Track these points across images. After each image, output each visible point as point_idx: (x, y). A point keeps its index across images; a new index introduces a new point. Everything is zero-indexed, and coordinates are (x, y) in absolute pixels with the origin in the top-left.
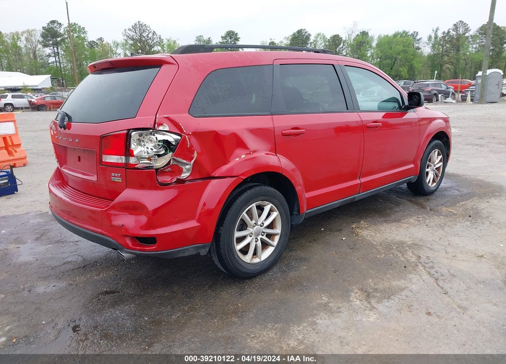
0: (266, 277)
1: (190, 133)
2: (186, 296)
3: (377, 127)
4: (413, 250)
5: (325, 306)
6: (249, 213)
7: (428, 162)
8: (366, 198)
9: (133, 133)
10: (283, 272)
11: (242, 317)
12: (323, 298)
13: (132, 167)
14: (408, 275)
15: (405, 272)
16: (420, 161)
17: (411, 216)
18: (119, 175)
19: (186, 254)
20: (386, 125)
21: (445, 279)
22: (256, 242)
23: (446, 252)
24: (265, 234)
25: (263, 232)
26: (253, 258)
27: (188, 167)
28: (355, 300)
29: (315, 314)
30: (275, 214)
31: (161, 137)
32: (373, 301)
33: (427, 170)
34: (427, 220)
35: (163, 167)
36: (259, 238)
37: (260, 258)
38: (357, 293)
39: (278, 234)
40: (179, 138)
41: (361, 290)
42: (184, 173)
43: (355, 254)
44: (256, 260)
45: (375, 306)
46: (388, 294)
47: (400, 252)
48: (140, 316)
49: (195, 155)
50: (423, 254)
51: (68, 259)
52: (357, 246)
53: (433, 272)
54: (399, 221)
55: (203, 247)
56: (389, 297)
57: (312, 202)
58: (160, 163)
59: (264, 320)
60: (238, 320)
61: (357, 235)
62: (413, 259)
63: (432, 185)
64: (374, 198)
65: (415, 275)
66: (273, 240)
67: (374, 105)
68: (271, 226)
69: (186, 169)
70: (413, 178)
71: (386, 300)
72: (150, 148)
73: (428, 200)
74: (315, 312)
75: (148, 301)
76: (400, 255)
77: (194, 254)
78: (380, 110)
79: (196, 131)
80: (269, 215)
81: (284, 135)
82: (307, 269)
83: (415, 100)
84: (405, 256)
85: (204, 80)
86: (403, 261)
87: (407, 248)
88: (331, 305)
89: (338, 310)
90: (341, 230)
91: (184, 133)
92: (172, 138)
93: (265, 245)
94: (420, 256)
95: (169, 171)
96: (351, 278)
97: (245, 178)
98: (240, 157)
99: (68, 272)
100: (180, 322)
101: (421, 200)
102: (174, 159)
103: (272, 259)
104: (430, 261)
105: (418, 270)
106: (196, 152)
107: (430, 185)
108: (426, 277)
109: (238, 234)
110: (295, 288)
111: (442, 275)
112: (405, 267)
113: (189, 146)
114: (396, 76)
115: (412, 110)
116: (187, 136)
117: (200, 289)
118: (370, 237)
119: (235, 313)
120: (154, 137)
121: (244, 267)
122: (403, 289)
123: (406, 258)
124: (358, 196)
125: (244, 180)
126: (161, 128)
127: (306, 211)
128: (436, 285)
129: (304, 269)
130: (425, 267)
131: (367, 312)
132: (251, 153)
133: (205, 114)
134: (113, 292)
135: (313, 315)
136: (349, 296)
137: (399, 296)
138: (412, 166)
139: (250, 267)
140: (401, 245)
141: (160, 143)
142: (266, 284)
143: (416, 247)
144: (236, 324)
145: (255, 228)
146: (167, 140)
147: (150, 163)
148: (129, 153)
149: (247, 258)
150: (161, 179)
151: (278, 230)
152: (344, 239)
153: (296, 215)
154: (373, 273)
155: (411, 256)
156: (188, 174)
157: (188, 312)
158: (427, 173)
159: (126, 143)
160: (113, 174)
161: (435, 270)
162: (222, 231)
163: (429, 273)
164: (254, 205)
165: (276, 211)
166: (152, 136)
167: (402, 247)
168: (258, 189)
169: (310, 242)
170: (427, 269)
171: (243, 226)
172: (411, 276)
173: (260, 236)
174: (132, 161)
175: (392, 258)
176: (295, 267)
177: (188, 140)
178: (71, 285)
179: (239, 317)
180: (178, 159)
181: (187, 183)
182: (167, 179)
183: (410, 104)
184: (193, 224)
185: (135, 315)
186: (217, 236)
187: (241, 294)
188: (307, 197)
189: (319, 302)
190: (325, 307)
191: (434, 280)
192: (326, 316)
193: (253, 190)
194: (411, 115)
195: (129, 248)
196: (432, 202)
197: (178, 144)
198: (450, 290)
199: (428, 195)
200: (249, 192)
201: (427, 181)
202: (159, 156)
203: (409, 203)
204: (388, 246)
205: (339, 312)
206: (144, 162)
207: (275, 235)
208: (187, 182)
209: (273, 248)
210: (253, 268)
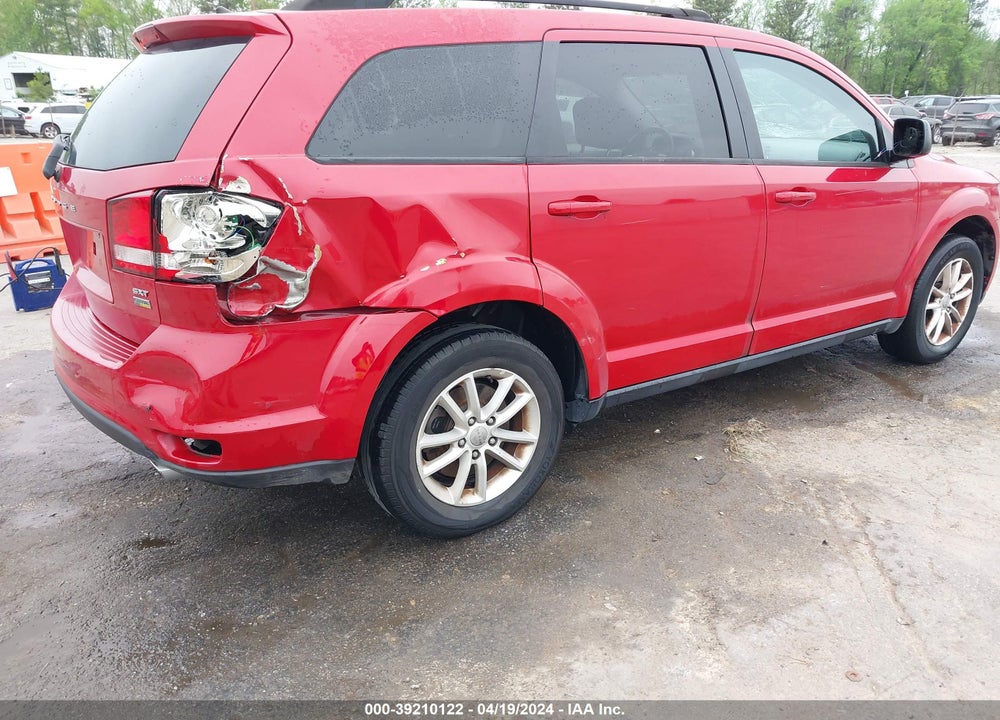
0: (494, 539)
1: (305, 202)
2: (306, 568)
3: (805, 201)
4: (854, 499)
5: (606, 626)
6: (458, 394)
7: (933, 288)
8: (781, 362)
9: (167, 198)
10: (535, 530)
11: (408, 634)
12: (608, 605)
13: (170, 277)
14: (825, 565)
15: (820, 555)
16: (913, 284)
17: (873, 412)
18: (145, 292)
19: (296, 481)
20: (825, 199)
21: (916, 585)
22: (474, 458)
23: (937, 514)
24: (499, 442)
25: (495, 438)
26: (464, 494)
27: (299, 281)
28: (680, 618)
29: (576, 646)
30: (526, 398)
31: (231, 208)
32: (723, 626)
33: (929, 306)
34: (909, 427)
35: (241, 278)
36: (482, 451)
37: (483, 495)
38: (692, 599)
39: (532, 443)
40: (276, 211)
41: (704, 593)
42: (292, 296)
43: (713, 498)
44: (472, 500)
45: (723, 641)
46: (764, 610)
47: (824, 502)
48: (193, 608)
49: (317, 254)
50: (877, 512)
51: (103, 456)
52: (725, 479)
53: (890, 561)
54: (841, 423)
55: (337, 468)
56: (764, 620)
57: (621, 373)
58: (231, 270)
59: (454, 647)
60: (397, 642)
61: (732, 451)
62: (850, 525)
63: (938, 341)
64: (798, 363)
65: (846, 566)
66: (519, 456)
67: (810, 149)
68: (516, 424)
69: (295, 285)
70: (891, 324)
71: (754, 626)
72: (208, 233)
73: (926, 375)
74: (578, 639)
75: (220, 573)
76: (821, 510)
77: (315, 481)
78: (823, 160)
79: (320, 196)
80: (509, 399)
81: (554, 213)
82: (591, 528)
83: (910, 139)
84: (833, 514)
85: (355, 73)
86: (825, 527)
87: (843, 495)
88: (619, 625)
89: (633, 642)
90: (698, 435)
91: (290, 201)
92: (260, 212)
93: (496, 466)
94: (868, 518)
95: (256, 290)
96: (688, 559)
97: (443, 312)
98: (432, 263)
99: (91, 485)
100: (271, 632)
101: (907, 375)
102: (265, 262)
103: (513, 497)
104: (890, 532)
105: (853, 553)
106: (317, 247)
107: (934, 340)
108: (869, 573)
109: (425, 441)
110: (550, 572)
111: (912, 575)
112: (825, 542)
113: (300, 232)
114: (921, 86)
115: (903, 163)
116: (295, 209)
117: (341, 553)
118: (761, 460)
119: (396, 622)
120: (216, 209)
121: (438, 514)
122: (802, 602)
123: (833, 521)
124: (744, 362)
125: (441, 318)
126: (232, 187)
127: (606, 392)
128: (890, 597)
129: (585, 525)
130: (874, 547)
131: (702, 653)
132: (463, 255)
133: (351, 155)
134: (159, 542)
135: (570, 648)
136: (669, 606)
137: (791, 621)
138: (891, 295)
139: (456, 516)
140: (829, 486)
141: (230, 224)
142: (489, 554)
143: (865, 492)
144: (387, 651)
145: (472, 428)
146: (247, 217)
147: (212, 270)
148: (158, 244)
149: (450, 496)
150: (236, 307)
151: (532, 433)
152: (698, 459)
153: (582, 400)
154: (744, 551)
155: (846, 518)
156: (300, 299)
157: (296, 609)
158: (930, 313)
159: (152, 221)
160: (135, 290)
161: (897, 557)
162: (386, 432)
163: (881, 566)
164: (470, 376)
165: (528, 391)
166: (212, 206)
167: (832, 489)
168: (479, 339)
169: (619, 459)
170: (878, 553)
171: (443, 422)
172: (833, 568)
173: (487, 447)
174: (168, 262)
175: (800, 518)
176: (565, 520)
177: (298, 218)
178: (85, 516)
179: (401, 634)
180: (276, 262)
181: (305, 318)
182: (251, 307)
183: (897, 148)
184: (310, 414)
185: (183, 603)
186: (372, 443)
187: (426, 574)
188: (610, 360)
189: (594, 613)
190: (604, 630)
191: (888, 584)
192: (600, 653)
193: (467, 342)
194: (901, 175)
195: (166, 457)
196: (932, 384)
197: (274, 225)
198: (922, 614)
199: (927, 364)
200: (457, 346)
201: (928, 331)
202: (230, 253)
203: (877, 379)
204: (799, 486)
205: (635, 646)
206: (200, 265)
207: (525, 444)
208: (303, 316)
209: (519, 474)
210: (464, 517)
